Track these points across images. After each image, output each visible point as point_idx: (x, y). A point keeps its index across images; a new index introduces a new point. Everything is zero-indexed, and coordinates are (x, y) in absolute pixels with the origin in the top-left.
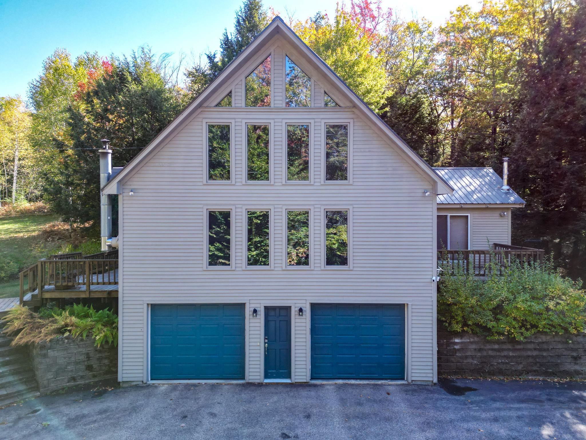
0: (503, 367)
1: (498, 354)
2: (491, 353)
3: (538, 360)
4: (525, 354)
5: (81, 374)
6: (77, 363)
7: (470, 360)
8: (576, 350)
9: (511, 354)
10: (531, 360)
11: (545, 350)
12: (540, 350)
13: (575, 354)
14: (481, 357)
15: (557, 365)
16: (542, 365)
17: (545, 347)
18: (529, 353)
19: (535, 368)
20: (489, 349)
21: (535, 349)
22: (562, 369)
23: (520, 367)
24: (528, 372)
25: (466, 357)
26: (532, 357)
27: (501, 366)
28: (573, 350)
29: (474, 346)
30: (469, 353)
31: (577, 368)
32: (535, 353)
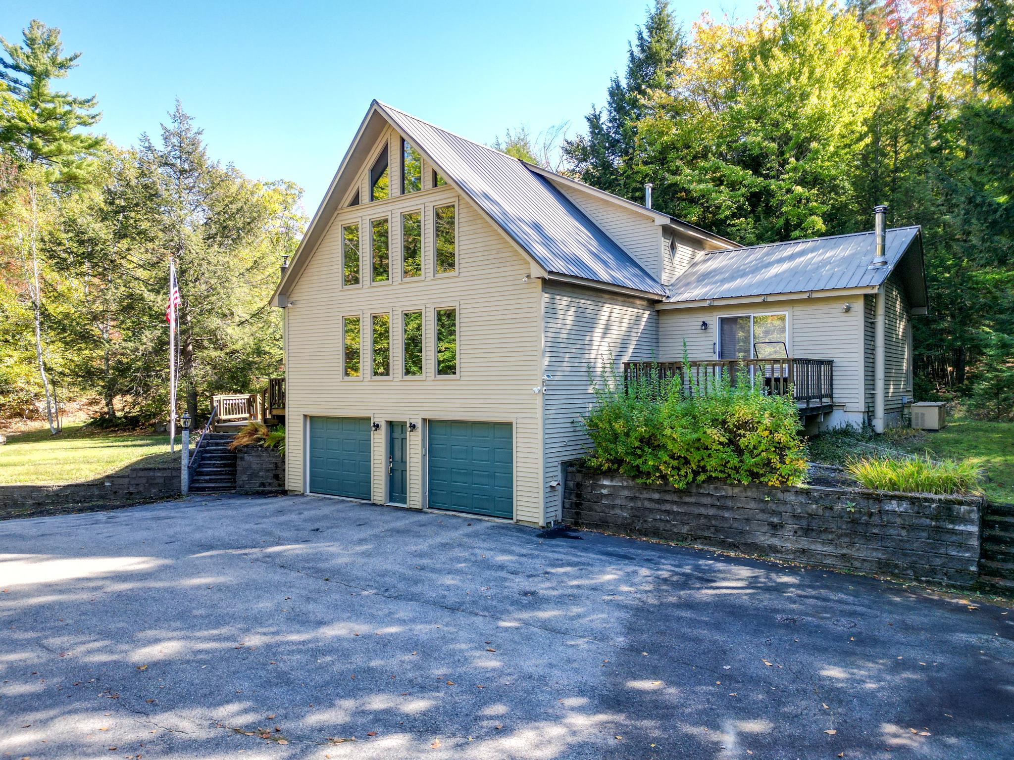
0: (661, 526)
1: (657, 506)
2: (647, 504)
3: (713, 522)
4: (696, 511)
5: (269, 481)
6: (268, 471)
7: (618, 511)
8: (779, 514)
9: (675, 509)
10: (703, 521)
11: (727, 508)
12: (719, 508)
13: (775, 520)
14: (632, 508)
15: (742, 532)
16: (717, 530)
17: (729, 503)
18: (703, 511)
19: (706, 534)
20: (646, 499)
21: (712, 506)
22: (749, 541)
23: (685, 529)
24: (695, 539)
25: (613, 507)
26: (706, 517)
27: (658, 524)
28: (774, 513)
29: (626, 493)
30: (618, 502)
31: (775, 541)
32: (711, 512)
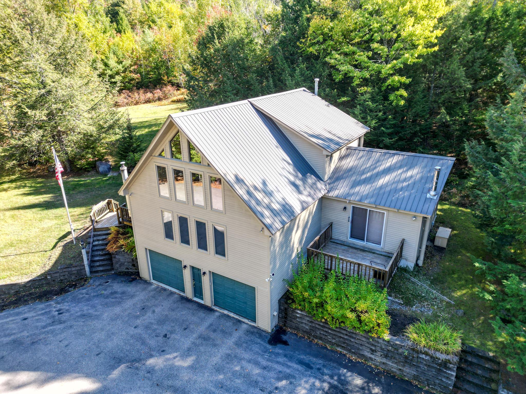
0: (323, 337)
1: (322, 328)
2: (317, 326)
3: (346, 341)
4: (339, 335)
5: (130, 267)
7: (304, 326)
8: (375, 346)
9: (330, 331)
10: (341, 339)
11: (353, 338)
12: (350, 336)
13: (373, 348)
14: (310, 326)
15: (359, 349)
16: (348, 345)
17: (354, 336)
18: (342, 336)
19: (343, 345)
20: (317, 324)
21: (346, 335)
22: (361, 353)
23: (334, 341)
24: (338, 346)
25: (302, 323)
26: (343, 338)
27: (322, 336)
28: (373, 345)
29: (308, 319)
30: (304, 321)
31: (372, 356)
32: (346, 337)
